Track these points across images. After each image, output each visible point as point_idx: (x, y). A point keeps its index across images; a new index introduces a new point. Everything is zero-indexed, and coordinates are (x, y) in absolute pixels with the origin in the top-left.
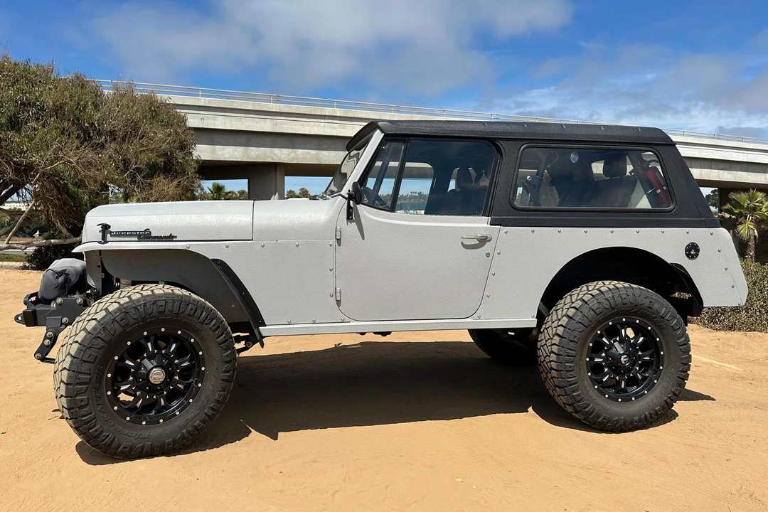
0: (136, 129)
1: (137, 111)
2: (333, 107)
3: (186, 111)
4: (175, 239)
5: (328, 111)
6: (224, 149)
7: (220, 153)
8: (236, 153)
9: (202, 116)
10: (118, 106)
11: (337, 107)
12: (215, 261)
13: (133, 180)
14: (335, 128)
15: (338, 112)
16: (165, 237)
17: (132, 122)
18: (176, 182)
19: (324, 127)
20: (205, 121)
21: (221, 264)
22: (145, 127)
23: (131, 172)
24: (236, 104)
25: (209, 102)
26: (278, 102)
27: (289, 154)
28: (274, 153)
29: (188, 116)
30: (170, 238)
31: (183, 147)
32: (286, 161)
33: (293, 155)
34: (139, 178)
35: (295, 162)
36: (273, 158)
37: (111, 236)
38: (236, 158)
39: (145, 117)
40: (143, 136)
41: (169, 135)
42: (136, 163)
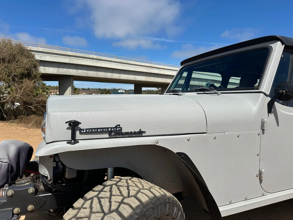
0: (14, 58)
1: (15, 50)
2: (93, 55)
3: (34, 53)
4: (144, 135)
5: (91, 56)
6: (49, 69)
7: (47, 70)
8: (54, 71)
9: (40, 55)
10: (5, 48)
11: (94, 55)
12: (179, 154)
13: (14, 80)
14: (93, 63)
15: (95, 57)
16: (135, 133)
17: (13, 55)
18: (33, 81)
19: (90, 62)
20: (42, 57)
21: (183, 157)
22: (18, 57)
23: (12, 76)
24: (54, 51)
25: (44, 50)
26: (71, 51)
27: (76, 72)
28: (70, 72)
29: (35, 55)
30: (140, 134)
31: (35, 67)
32: (74, 75)
33: (77, 72)
34: (16, 79)
35: (78, 75)
36: (69, 74)
37: (81, 133)
38: (54, 73)
39: (18, 53)
40: (18, 61)
41: (29, 62)
42: (15, 72)
